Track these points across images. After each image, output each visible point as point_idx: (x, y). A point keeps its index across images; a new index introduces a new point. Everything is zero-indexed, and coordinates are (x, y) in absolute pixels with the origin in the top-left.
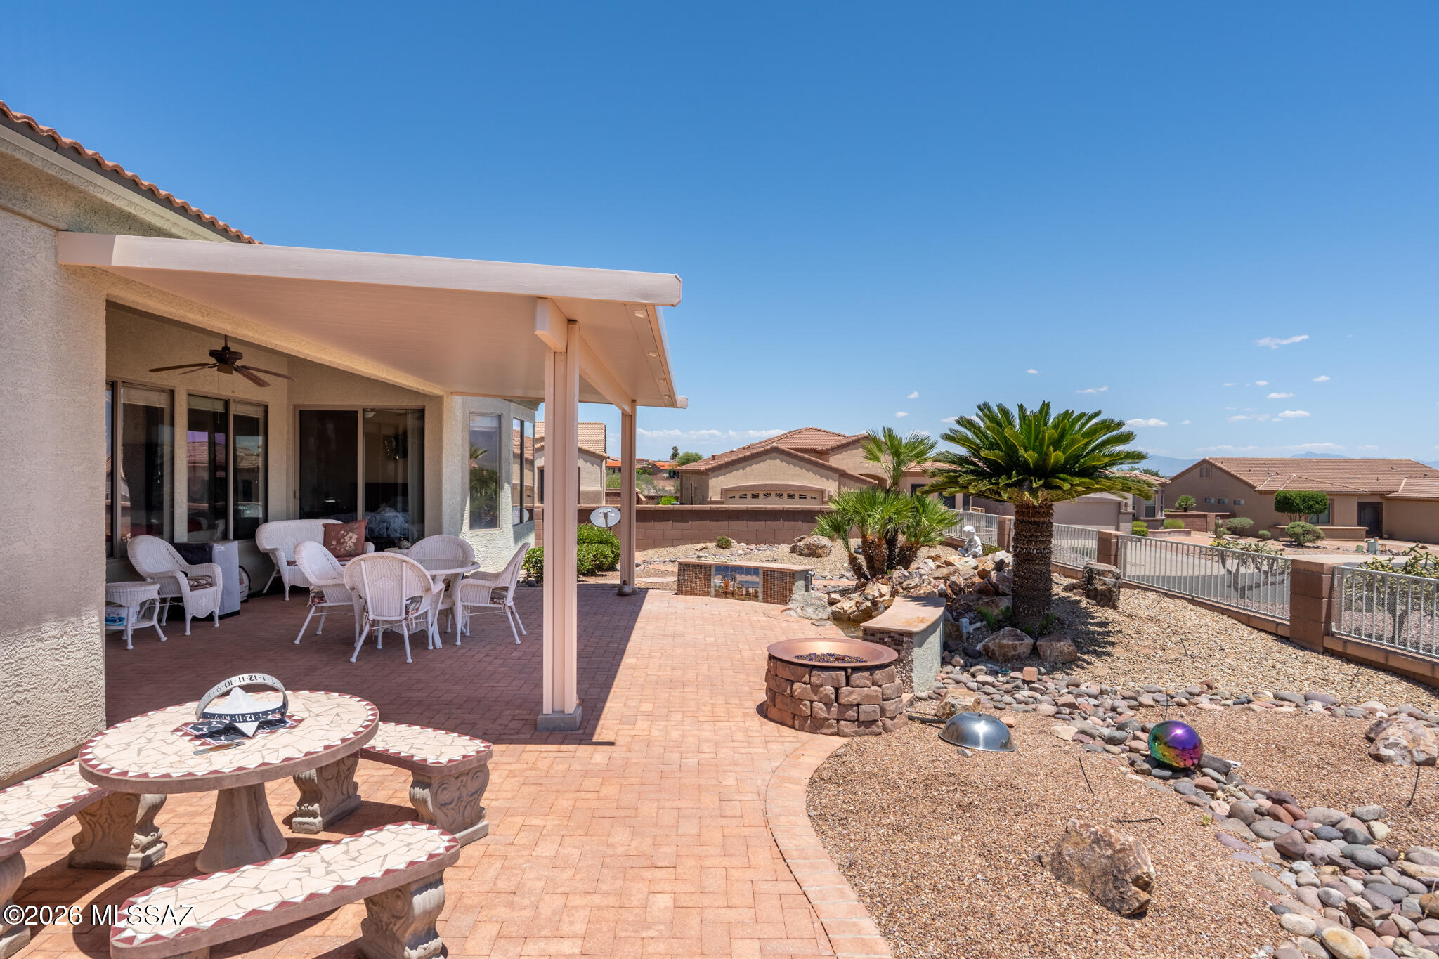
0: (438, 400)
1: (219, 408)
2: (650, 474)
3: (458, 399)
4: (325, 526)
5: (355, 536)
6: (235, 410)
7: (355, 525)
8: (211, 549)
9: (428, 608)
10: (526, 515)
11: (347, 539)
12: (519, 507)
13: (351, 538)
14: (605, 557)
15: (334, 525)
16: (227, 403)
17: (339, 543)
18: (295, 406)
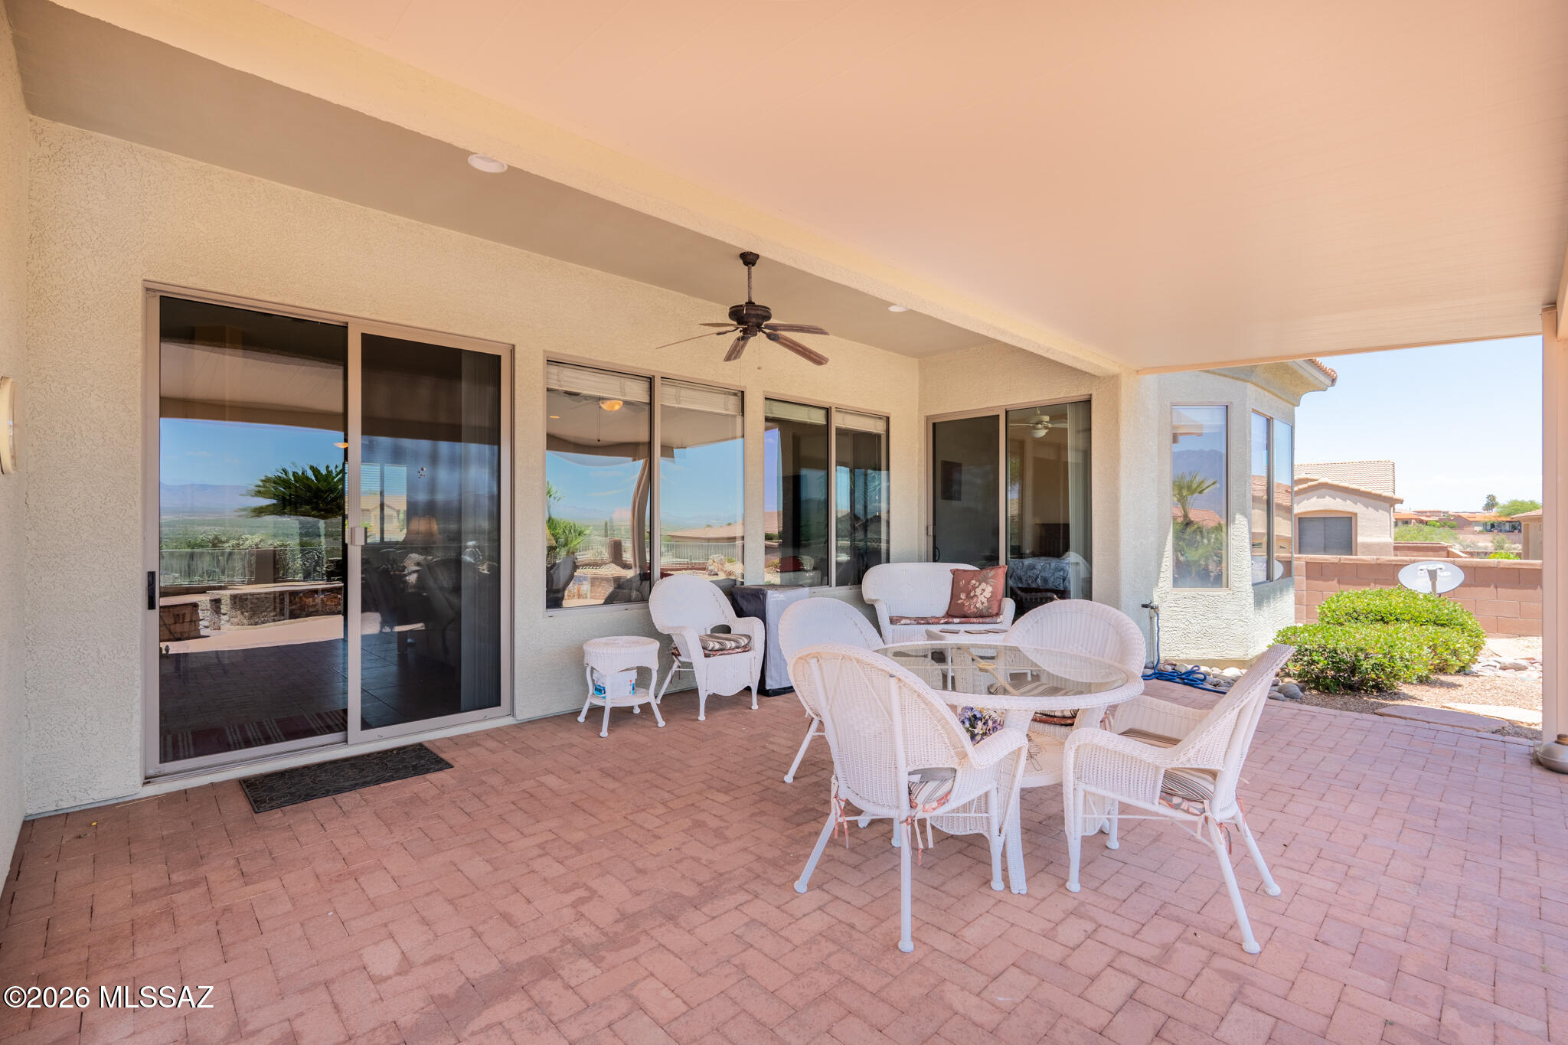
0: (1112, 381)
1: (818, 418)
2: (1452, 527)
3: (1150, 380)
4: (954, 572)
5: (989, 589)
6: (838, 421)
7: (991, 573)
8: (765, 595)
9: (991, 786)
10: (1278, 570)
11: (978, 591)
12: (1266, 557)
13: (984, 590)
14: (1455, 653)
15: (965, 571)
16: (828, 411)
17: (969, 597)
18: (928, 418)
